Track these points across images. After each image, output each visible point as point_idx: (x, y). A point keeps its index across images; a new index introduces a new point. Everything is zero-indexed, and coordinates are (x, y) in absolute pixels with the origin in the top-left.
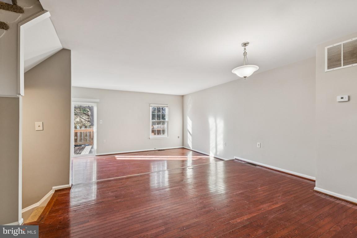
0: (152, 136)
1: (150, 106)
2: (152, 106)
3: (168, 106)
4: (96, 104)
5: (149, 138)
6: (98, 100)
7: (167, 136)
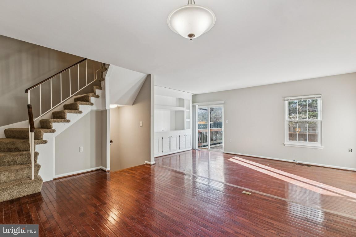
0: (287, 142)
1: (284, 100)
2: (287, 100)
3: (320, 96)
4: (223, 105)
5: (284, 144)
6: (223, 102)
7: (320, 145)
